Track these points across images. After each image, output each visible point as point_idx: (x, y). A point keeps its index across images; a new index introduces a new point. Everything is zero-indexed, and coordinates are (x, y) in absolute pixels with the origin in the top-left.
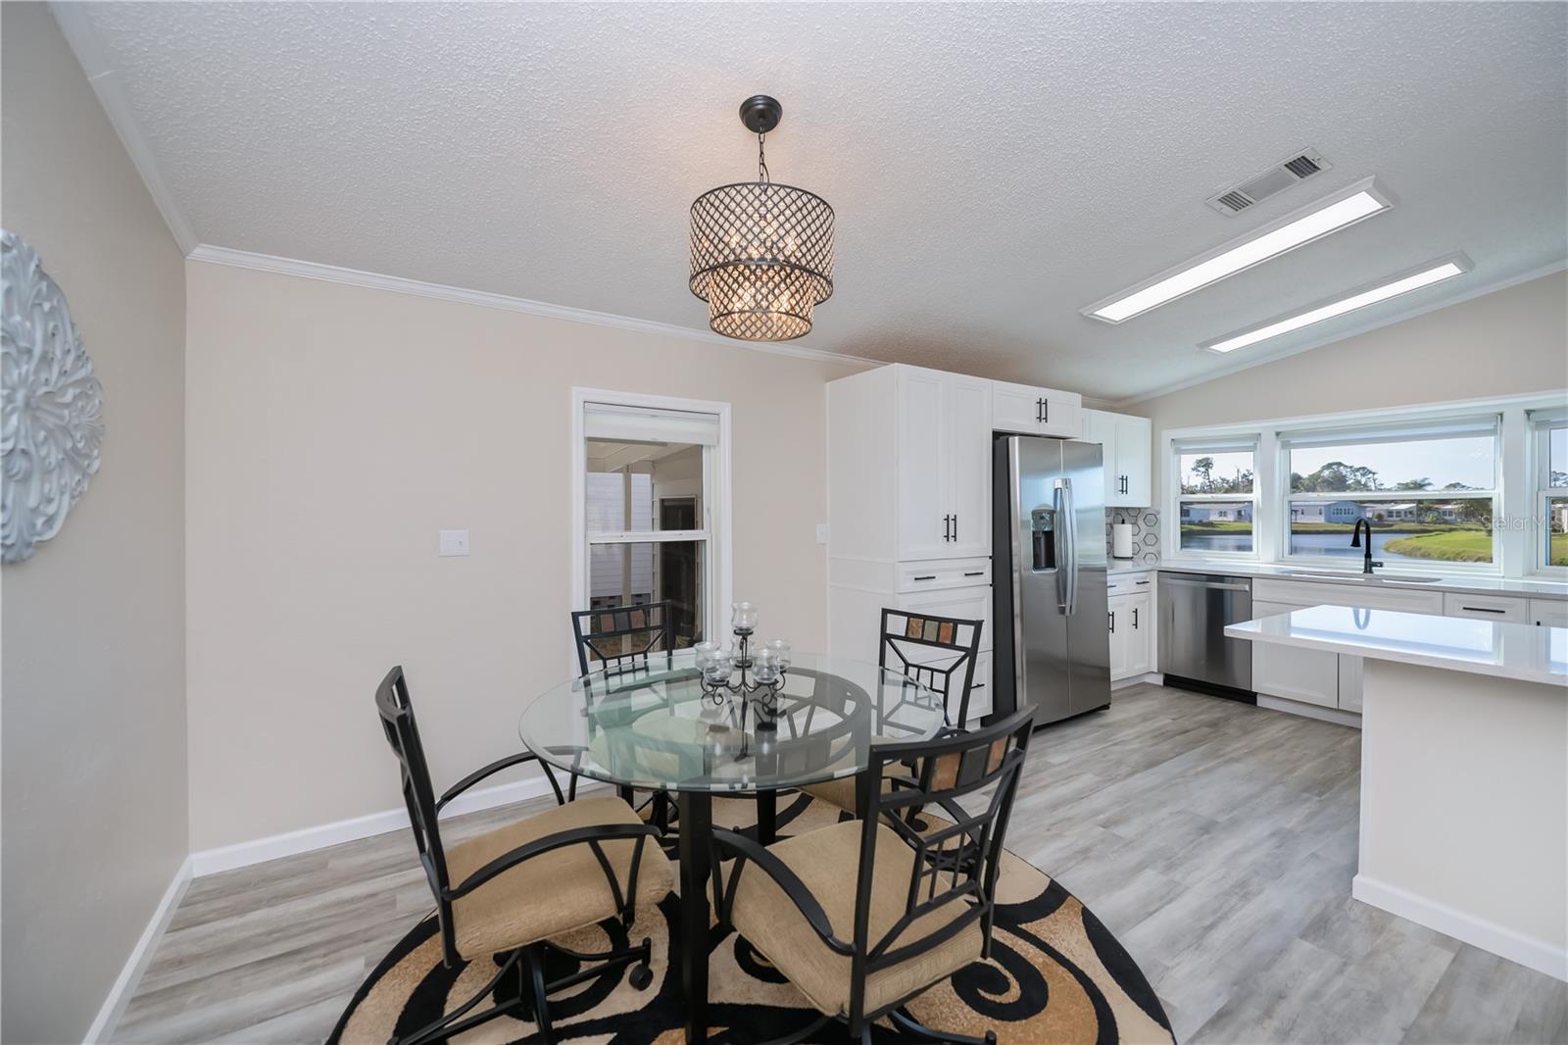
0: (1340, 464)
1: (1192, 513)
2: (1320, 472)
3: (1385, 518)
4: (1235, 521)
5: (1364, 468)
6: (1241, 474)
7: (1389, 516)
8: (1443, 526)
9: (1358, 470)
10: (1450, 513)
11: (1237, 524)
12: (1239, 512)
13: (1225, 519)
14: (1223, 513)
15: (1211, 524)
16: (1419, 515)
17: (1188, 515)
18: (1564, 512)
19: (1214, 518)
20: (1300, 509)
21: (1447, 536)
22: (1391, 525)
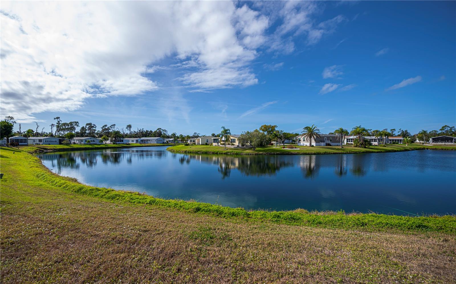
0: (160, 129)
1: (124, 141)
2: (157, 130)
3: (168, 142)
4: (136, 143)
5: (165, 130)
6: (139, 130)
7: (169, 142)
8: (178, 144)
9: (164, 130)
10: (179, 141)
11: (136, 144)
12: (137, 141)
13: (133, 143)
14: (133, 141)
15: (129, 144)
16: (174, 141)
17: (123, 142)
18: (196, 140)
19: (130, 142)
20: (151, 140)
21: (178, 146)
22: (169, 144)
